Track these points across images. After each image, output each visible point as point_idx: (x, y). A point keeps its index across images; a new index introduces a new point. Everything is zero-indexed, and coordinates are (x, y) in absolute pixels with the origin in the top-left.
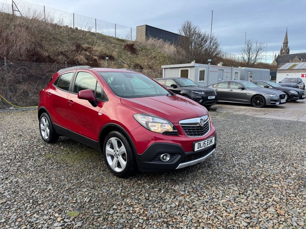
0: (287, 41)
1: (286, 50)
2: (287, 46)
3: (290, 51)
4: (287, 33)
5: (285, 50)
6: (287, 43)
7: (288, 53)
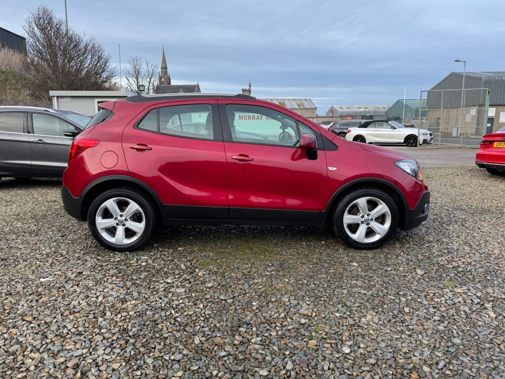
0: (166, 66)
1: (167, 79)
2: (166, 72)
3: (171, 81)
4: (164, 53)
5: (164, 78)
6: (166, 68)
7: (169, 83)
